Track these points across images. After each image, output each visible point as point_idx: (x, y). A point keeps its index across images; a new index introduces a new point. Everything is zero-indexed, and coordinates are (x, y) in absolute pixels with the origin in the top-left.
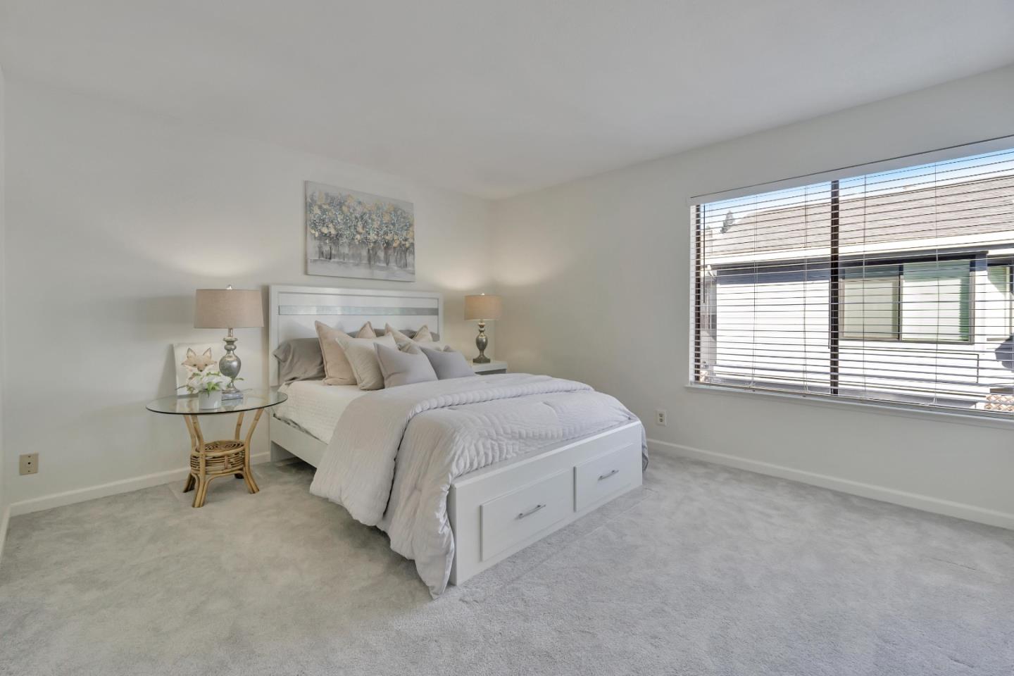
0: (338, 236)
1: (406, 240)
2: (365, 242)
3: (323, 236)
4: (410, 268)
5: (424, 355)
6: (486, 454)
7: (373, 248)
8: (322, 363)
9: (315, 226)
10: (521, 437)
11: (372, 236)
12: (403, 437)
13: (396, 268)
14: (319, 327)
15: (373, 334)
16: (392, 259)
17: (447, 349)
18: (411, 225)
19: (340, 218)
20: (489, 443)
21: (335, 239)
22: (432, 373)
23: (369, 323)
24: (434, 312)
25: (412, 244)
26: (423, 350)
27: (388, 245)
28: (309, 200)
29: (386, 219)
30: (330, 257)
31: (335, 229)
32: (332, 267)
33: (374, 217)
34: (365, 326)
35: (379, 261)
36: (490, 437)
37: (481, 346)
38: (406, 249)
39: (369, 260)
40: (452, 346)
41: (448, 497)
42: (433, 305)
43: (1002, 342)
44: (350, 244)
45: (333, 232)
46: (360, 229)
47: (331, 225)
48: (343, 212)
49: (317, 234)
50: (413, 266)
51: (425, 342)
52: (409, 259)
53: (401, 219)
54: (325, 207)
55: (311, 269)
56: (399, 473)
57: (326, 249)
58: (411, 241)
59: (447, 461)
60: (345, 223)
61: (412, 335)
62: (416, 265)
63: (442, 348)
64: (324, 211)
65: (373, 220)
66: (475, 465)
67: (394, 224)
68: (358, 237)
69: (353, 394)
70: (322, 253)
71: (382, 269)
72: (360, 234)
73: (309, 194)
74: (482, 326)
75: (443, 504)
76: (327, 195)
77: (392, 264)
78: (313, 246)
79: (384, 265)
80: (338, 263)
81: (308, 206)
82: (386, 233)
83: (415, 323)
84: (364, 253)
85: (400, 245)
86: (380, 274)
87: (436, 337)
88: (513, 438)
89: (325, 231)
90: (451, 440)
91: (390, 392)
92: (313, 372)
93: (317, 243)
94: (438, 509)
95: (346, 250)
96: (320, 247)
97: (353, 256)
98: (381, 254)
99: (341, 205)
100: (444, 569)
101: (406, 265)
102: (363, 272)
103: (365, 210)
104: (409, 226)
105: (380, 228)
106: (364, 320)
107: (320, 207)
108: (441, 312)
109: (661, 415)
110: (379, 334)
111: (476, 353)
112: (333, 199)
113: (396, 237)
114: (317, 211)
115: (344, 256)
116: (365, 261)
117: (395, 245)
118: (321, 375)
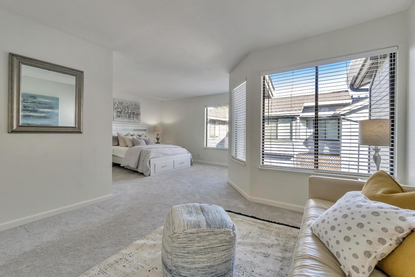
0: (121, 111)
1: (138, 112)
2: (128, 113)
3: (118, 112)
4: (139, 119)
5: (144, 140)
6: (156, 156)
7: (130, 114)
8: (118, 142)
9: (116, 109)
10: (163, 154)
11: (130, 111)
12: (140, 154)
13: (135, 119)
14: (118, 134)
15: (130, 135)
16: (135, 117)
17: (149, 139)
18: (140, 108)
19: (122, 107)
20: (157, 154)
21: (120, 112)
22: (145, 144)
23: (129, 133)
24: (145, 130)
25: (140, 113)
26: (143, 139)
27: (134, 113)
28: (114, 103)
29: (133, 107)
30: (119, 116)
31: (121, 110)
32: (120, 119)
33: (130, 106)
34: (128, 134)
35: (131, 117)
36: (157, 153)
37: (158, 139)
38: (138, 114)
39: (129, 117)
40: (150, 139)
41: (149, 161)
42: (145, 129)
43: (303, 141)
44: (124, 113)
45: (120, 110)
46: (127, 110)
47: (120, 109)
48: (122, 106)
49: (116, 111)
50: (140, 119)
51: (143, 137)
52: (139, 117)
53: (137, 107)
54: (118, 104)
55: (115, 119)
56: (140, 160)
57: (118, 115)
58: (139, 112)
59: (149, 156)
60: (123, 108)
61: (140, 136)
62: (141, 118)
63: (148, 139)
64: (118, 105)
65: (130, 107)
66: (154, 157)
67: (135, 108)
68: (126, 111)
69: (127, 148)
70: (117, 116)
71: (132, 119)
72: (127, 111)
73: (114, 101)
74: (158, 134)
75: (148, 162)
76: (119, 101)
77: (135, 118)
78: (115, 114)
79: (132, 118)
80: (121, 118)
81: (114, 104)
82: (133, 110)
83: (140, 133)
84: (128, 115)
85: (137, 113)
86: (131, 121)
87: (146, 137)
88: (161, 154)
89: (118, 110)
90: (150, 153)
91: (136, 147)
92: (116, 144)
93: (116, 113)
94: (147, 162)
95: (123, 115)
96: (117, 114)
97: (125, 116)
98: (132, 116)
99: (122, 104)
100: (149, 172)
101: (138, 118)
102: (127, 120)
103: (128, 105)
104: (139, 108)
105: (132, 109)
106: (128, 132)
107: (117, 104)
108: (147, 130)
109: (199, 155)
110: (132, 135)
111: (156, 141)
112: (120, 102)
113: (136, 111)
114: (116, 105)
115: (123, 116)
116: (128, 118)
117: (135, 113)
118: (118, 145)
